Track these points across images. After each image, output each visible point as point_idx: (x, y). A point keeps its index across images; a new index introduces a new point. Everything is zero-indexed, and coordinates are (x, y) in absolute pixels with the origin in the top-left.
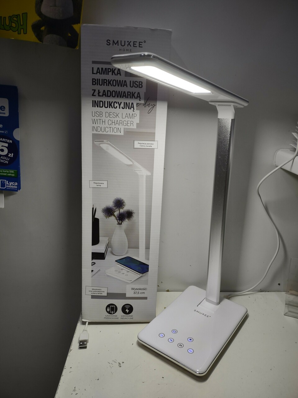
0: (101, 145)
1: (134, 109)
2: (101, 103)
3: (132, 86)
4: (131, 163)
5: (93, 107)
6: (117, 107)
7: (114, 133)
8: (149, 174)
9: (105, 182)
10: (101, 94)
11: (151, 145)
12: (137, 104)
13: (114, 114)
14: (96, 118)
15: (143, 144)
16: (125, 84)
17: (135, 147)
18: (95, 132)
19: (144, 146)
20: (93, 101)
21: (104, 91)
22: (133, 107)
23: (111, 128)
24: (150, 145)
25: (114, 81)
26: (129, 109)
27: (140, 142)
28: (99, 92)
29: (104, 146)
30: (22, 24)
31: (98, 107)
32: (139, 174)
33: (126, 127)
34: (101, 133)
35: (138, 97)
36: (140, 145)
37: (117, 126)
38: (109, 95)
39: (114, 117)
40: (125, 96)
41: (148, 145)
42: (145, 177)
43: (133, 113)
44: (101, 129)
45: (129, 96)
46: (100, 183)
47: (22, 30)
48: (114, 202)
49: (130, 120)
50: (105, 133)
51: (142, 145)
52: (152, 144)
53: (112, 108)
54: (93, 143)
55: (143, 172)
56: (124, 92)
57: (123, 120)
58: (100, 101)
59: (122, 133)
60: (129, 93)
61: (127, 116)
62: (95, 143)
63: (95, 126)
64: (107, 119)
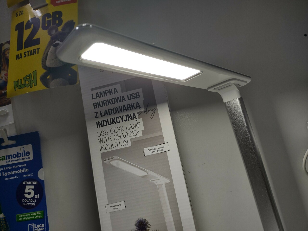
0: (111, 163)
1: (136, 118)
2: (105, 122)
3: (130, 99)
4: (146, 174)
5: (98, 127)
6: (119, 121)
7: (121, 147)
8: (168, 181)
9: (123, 203)
10: (103, 114)
11: (162, 149)
12: (138, 113)
13: (118, 128)
14: (102, 137)
15: (154, 149)
16: (123, 99)
17: (146, 155)
18: (103, 151)
19: (155, 152)
20: (97, 122)
21: (106, 111)
22: (135, 117)
23: (118, 143)
24: (160, 149)
25: (113, 100)
26: (131, 119)
27: (150, 148)
28: (101, 113)
29: (114, 163)
30: (33, 79)
31: (102, 126)
32: (157, 184)
33: (133, 137)
34: (109, 150)
35: (138, 106)
36: (150, 151)
37: (124, 139)
38: (110, 113)
39: (119, 131)
40: (126, 109)
41: (158, 150)
42: (164, 186)
43: (137, 122)
44: (108, 147)
45: (129, 108)
46: (117, 206)
47: (33, 84)
48: (136, 225)
49: (135, 129)
50: (113, 149)
51: (152, 151)
52: (162, 147)
53: (116, 123)
54: (103, 163)
55: (162, 181)
56: (124, 106)
57: (128, 131)
58: (103, 121)
59: (130, 145)
60: (129, 106)
61: (131, 127)
62: (105, 162)
63: (102, 145)
64: (112, 136)
